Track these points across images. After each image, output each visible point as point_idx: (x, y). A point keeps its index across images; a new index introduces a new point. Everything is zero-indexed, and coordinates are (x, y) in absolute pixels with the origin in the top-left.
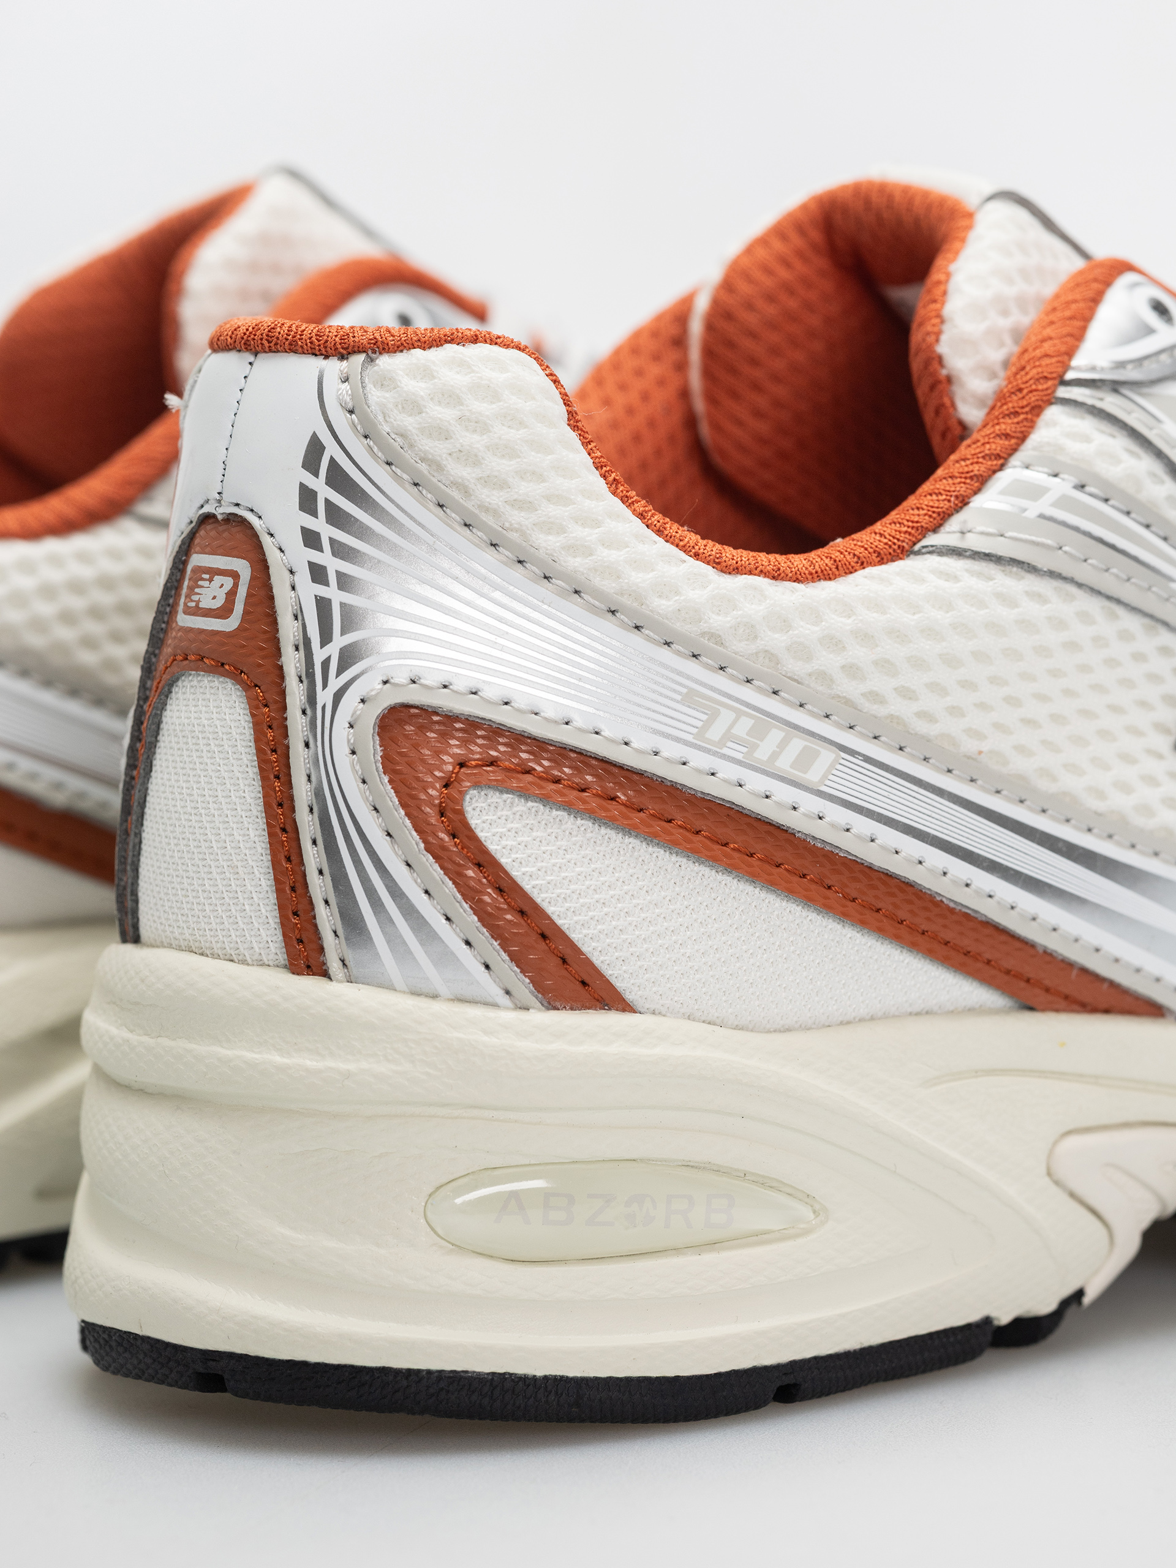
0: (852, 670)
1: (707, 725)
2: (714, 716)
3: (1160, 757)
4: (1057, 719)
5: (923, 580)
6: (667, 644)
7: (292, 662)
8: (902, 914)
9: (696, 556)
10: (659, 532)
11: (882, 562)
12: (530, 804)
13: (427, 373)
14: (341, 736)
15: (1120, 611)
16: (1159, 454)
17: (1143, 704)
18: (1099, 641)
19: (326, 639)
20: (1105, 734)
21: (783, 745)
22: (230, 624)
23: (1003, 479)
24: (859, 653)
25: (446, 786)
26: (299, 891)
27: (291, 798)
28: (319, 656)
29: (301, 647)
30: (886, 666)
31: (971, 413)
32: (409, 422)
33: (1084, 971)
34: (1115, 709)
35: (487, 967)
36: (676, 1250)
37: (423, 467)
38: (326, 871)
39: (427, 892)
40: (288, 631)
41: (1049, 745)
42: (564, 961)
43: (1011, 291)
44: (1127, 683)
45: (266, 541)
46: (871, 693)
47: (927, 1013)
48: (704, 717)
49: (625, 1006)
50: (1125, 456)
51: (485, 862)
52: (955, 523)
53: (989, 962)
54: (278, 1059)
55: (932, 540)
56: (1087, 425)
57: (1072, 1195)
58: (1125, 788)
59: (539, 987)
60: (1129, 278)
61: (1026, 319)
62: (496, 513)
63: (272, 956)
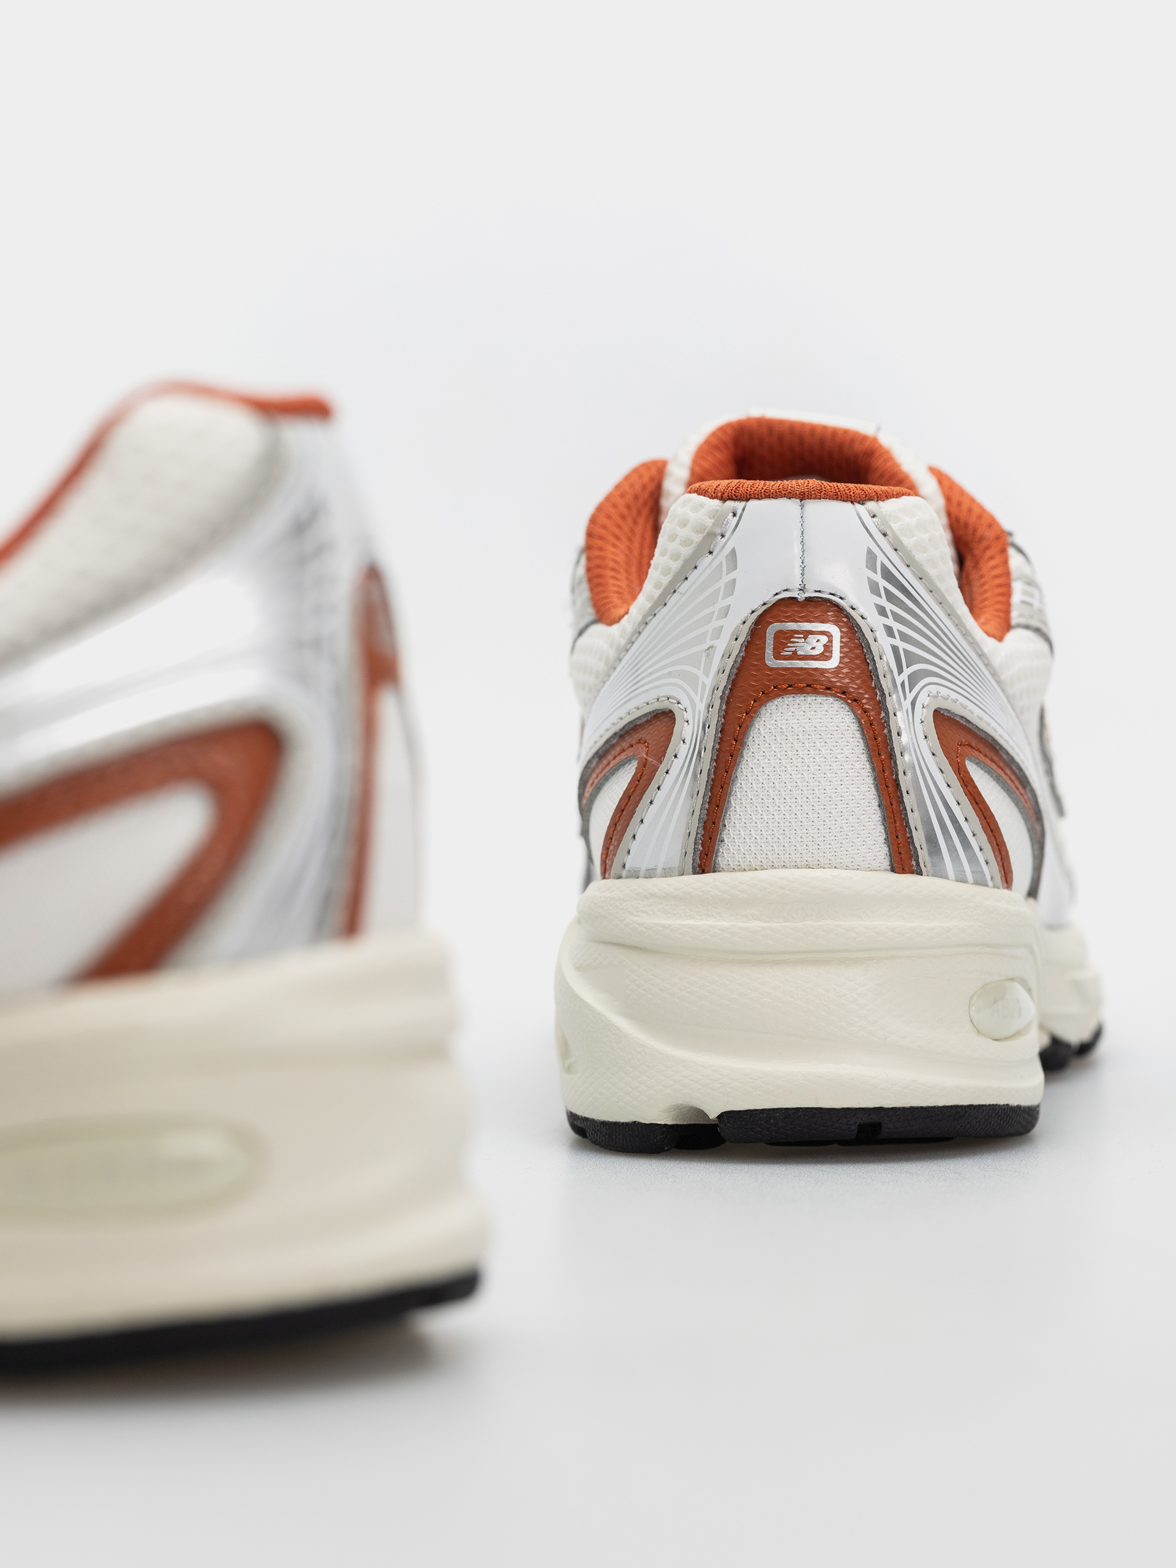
19: (900, 671)
22: (829, 664)
25: (958, 757)
26: (899, 822)
28: (899, 680)
35: (987, 863)
38: (915, 809)
39: (966, 819)
42: (1002, 860)
45: (852, 613)
51: (979, 801)
63: (880, 863)
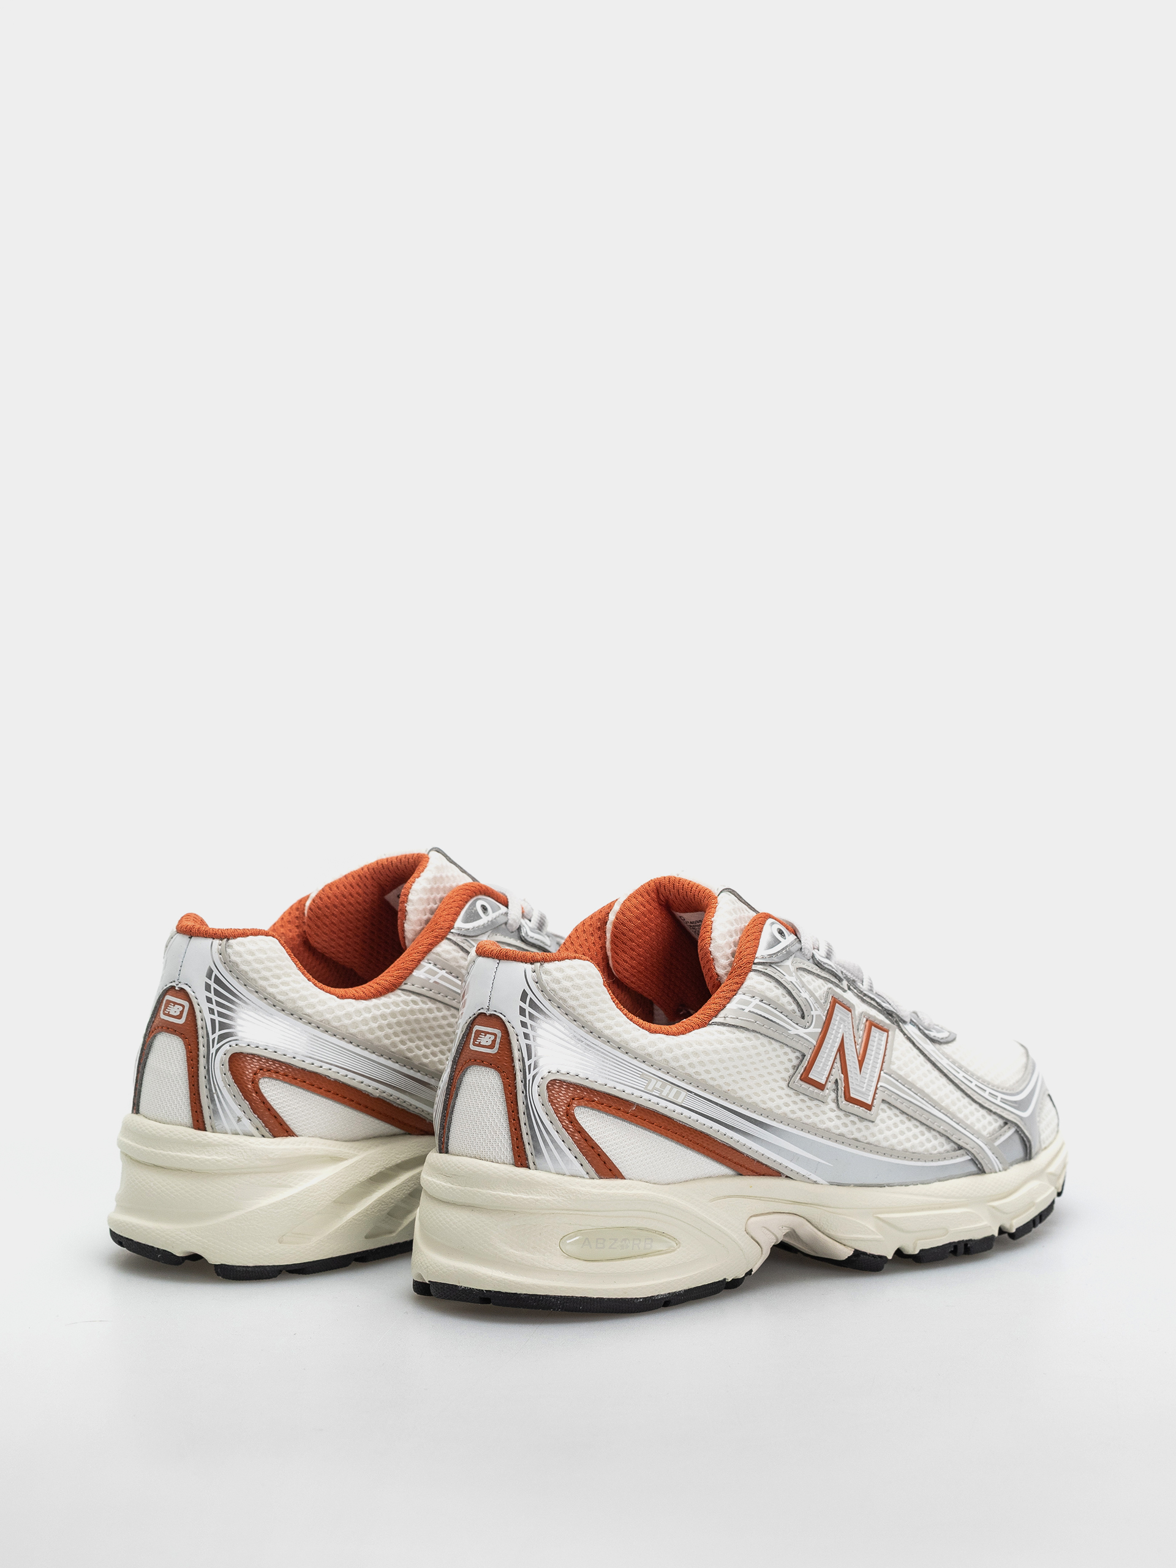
0: (691, 1065)
1: (648, 1084)
2: (650, 1082)
3: (783, 1089)
4: (752, 1078)
5: (713, 1034)
6: (636, 1058)
7: (518, 1065)
8: (705, 1145)
9: (643, 1028)
10: (631, 1020)
11: (700, 1028)
12: (594, 1112)
14: (535, 1089)
15: (773, 1041)
16: (785, 987)
17: (778, 1071)
18: (767, 1052)
20: (766, 1082)
21: (670, 1091)
22: (494, 1051)
23: (737, 998)
24: (694, 1059)
25: (568, 1106)
26: (519, 1140)
27: (518, 1110)
28: (527, 1063)
29: (521, 1060)
30: (702, 1063)
31: (721, 971)
32: (556, 987)
33: (758, 1162)
34: (770, 1074)
35: (582, 1165)
36: (635, 1257)
37: (561, 1002)
38: (529, 1133)
39: (563, 1141)
40: (516, 1054)
41: (750, 1087)
42: (605, 1163)
43: (733, 928)
44: (773, 1065)
45: (508, 1024)
46: (697, 1072)
47: (711, 1177)
48: (647, 1082)
49: (623, 1178)
50: (775, 989)
51: (581, 1131)
52: (722, 1014)
53: (729, 1160)
54: (512, 1195)
55: (715, 1020)
56: (762, 978)
57: (752, 1237)
58: (772, 1100)
59: (597, 1172)
60: (770, 921)
61: (736, 938)
62: (583, 1016)
63: (508, 1161)
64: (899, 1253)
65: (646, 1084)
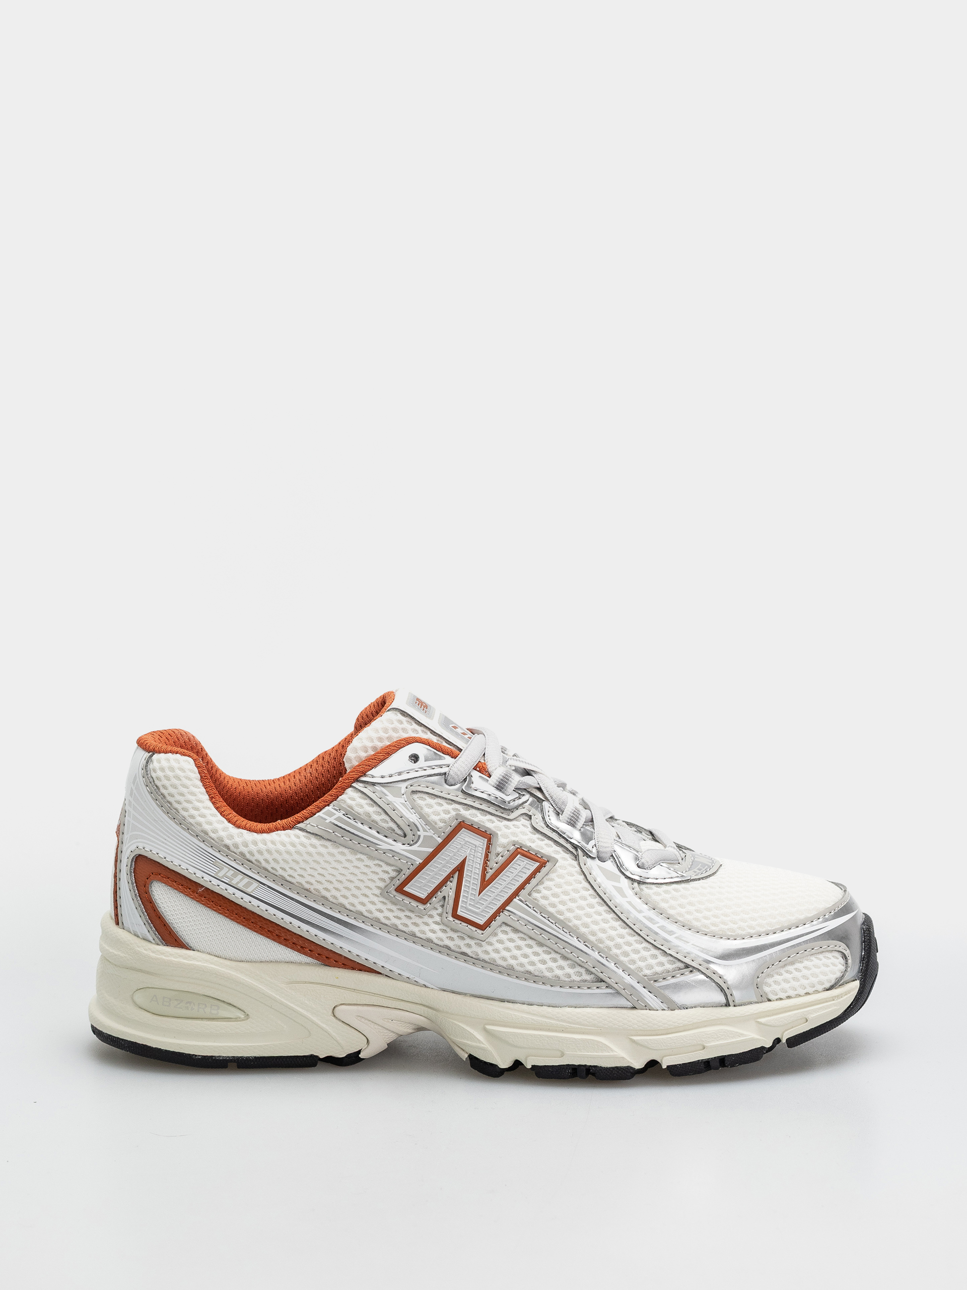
1: (219, 871)
2: (221, 869)
3: (376, 896)
6: (212, 847)
9: (230, 822)
10: (221, 814)
11: (284, 830)
12: (167, 887)
13: (168, 760)
16: (380, 807)
18: (349, 861)
21: (241, 880)
23: (326, 809)
25: (147, 879)
26: (116, 902)
33: (346, 957)
35: (149, 931)
36: (201, 1019)
40: (122, 829)
41: (336, 889)
42: (170, 933)
44: (364, 874)
46: (273, 867)
47: (292, 962)
48: (219, 869)
49: (188, 948)
52: (307, 821)
55: (298, 825)
56: (357, 795)
57: (346, 1023)
59: (162, 939)
64: (517, 1064)
65: (217, 871)
